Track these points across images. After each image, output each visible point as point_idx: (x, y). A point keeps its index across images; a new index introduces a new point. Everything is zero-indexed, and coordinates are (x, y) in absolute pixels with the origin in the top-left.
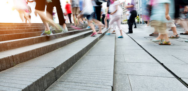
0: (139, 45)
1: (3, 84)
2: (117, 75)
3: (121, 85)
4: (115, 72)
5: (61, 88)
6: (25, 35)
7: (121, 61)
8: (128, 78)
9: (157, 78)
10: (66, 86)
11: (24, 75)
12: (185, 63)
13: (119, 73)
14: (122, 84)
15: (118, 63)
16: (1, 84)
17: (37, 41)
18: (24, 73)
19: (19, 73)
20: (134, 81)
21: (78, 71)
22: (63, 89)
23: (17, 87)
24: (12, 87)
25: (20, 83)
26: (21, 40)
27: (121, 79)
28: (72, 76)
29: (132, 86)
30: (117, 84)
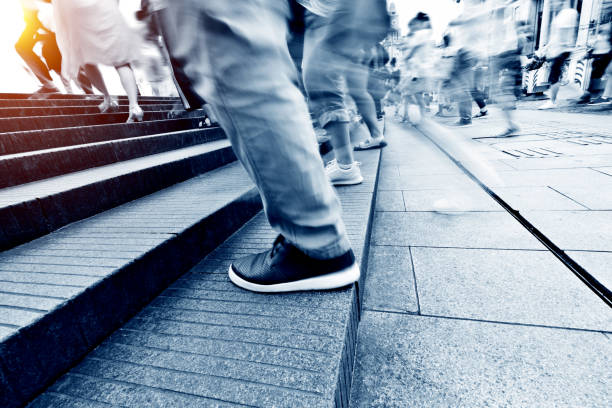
0: (454, 160)
1: (9, 289)
2: (376, 249)
3: (387, 276)
4: (372, 240)
5: (200, 292)
6: (83, 132)
7: (394, 209)
8: (408, 257)
9: (494, 253)
10: (216, 287)
11: (78, 257)
12: (583, 208)
13: (384, 243)
14: (390, 273)
15: (384, 214)
16: (4, 289)
17: (127, 152)
18: (81, 253)
19: (63, 253)
20: (427, 264)
21: (258, 241)
22: (207, 295)
23: (53, 295)
24: (38, 296)
25: (64, 283)
26: (68, 151)
27: (388, 260)
28: (236, 256)
29: (419, 278)
30: (375, 275)
